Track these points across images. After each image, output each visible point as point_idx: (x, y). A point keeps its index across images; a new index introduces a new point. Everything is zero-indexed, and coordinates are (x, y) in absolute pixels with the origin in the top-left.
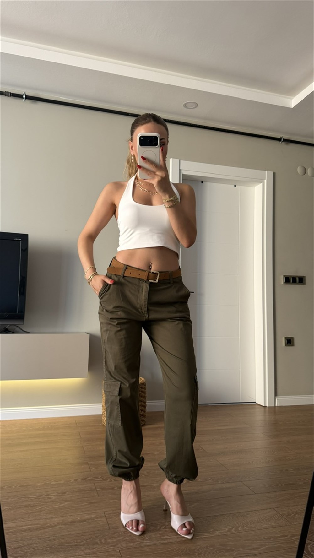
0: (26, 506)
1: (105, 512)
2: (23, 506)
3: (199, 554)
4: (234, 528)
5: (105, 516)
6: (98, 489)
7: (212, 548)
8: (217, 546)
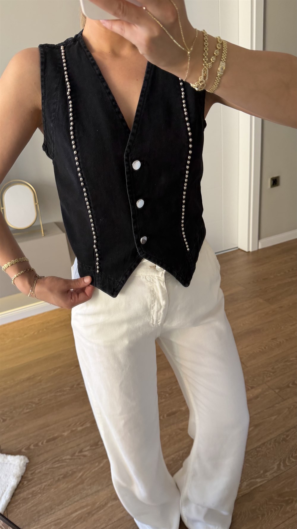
0: (65, 476)
2: (62, 476)
4: (282, 463)
7: (271, 503)
8: (276, 498)
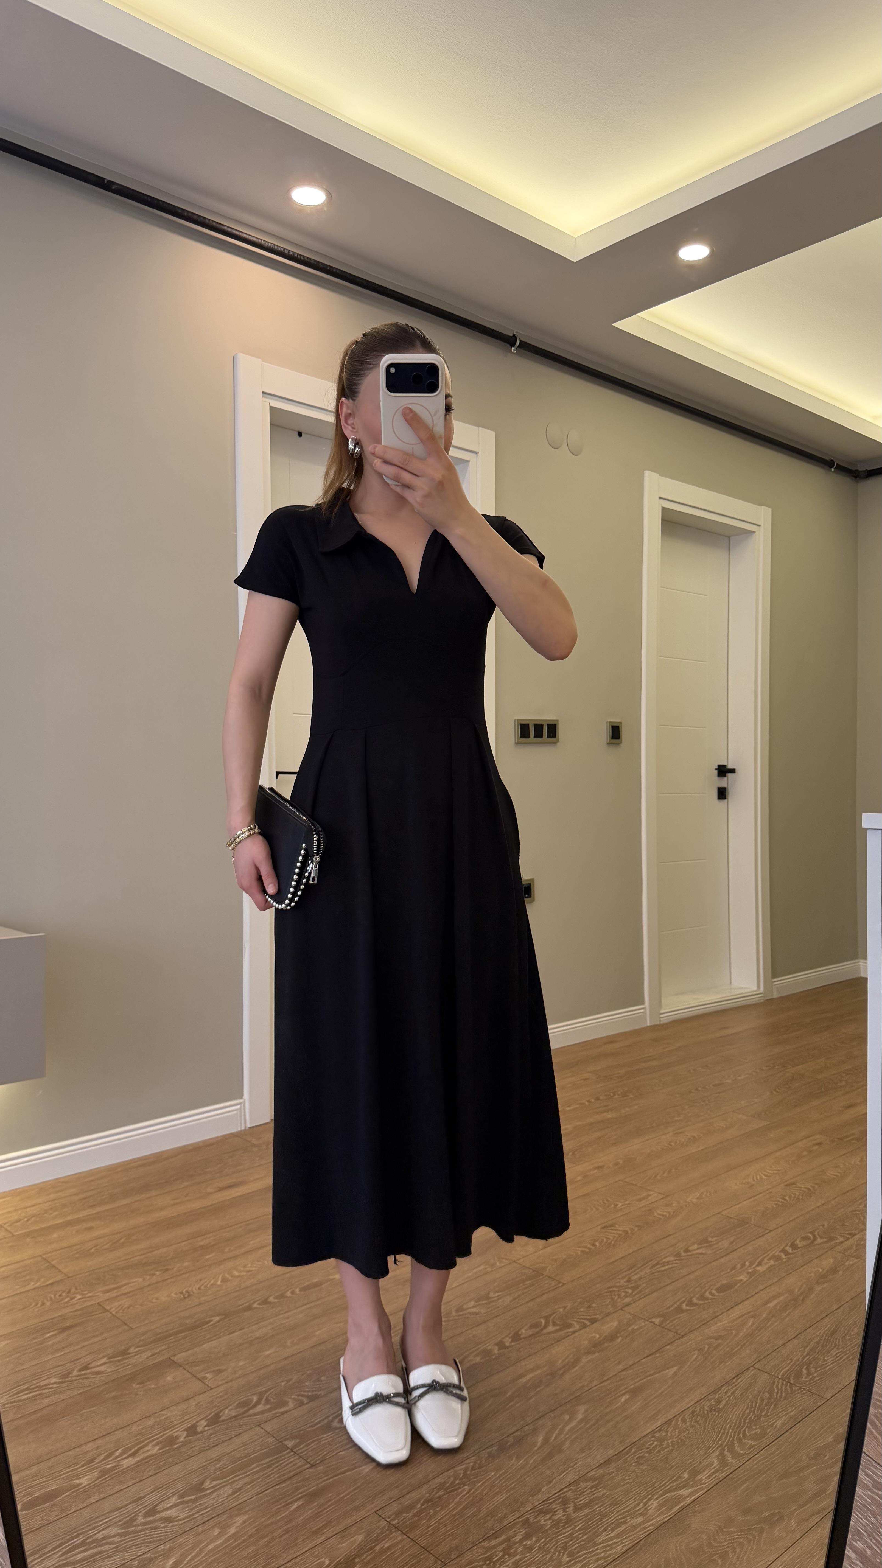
1: (378, 1512)
3: (724, 1556)
5: (394, 1526)
6: (290, 1444)
